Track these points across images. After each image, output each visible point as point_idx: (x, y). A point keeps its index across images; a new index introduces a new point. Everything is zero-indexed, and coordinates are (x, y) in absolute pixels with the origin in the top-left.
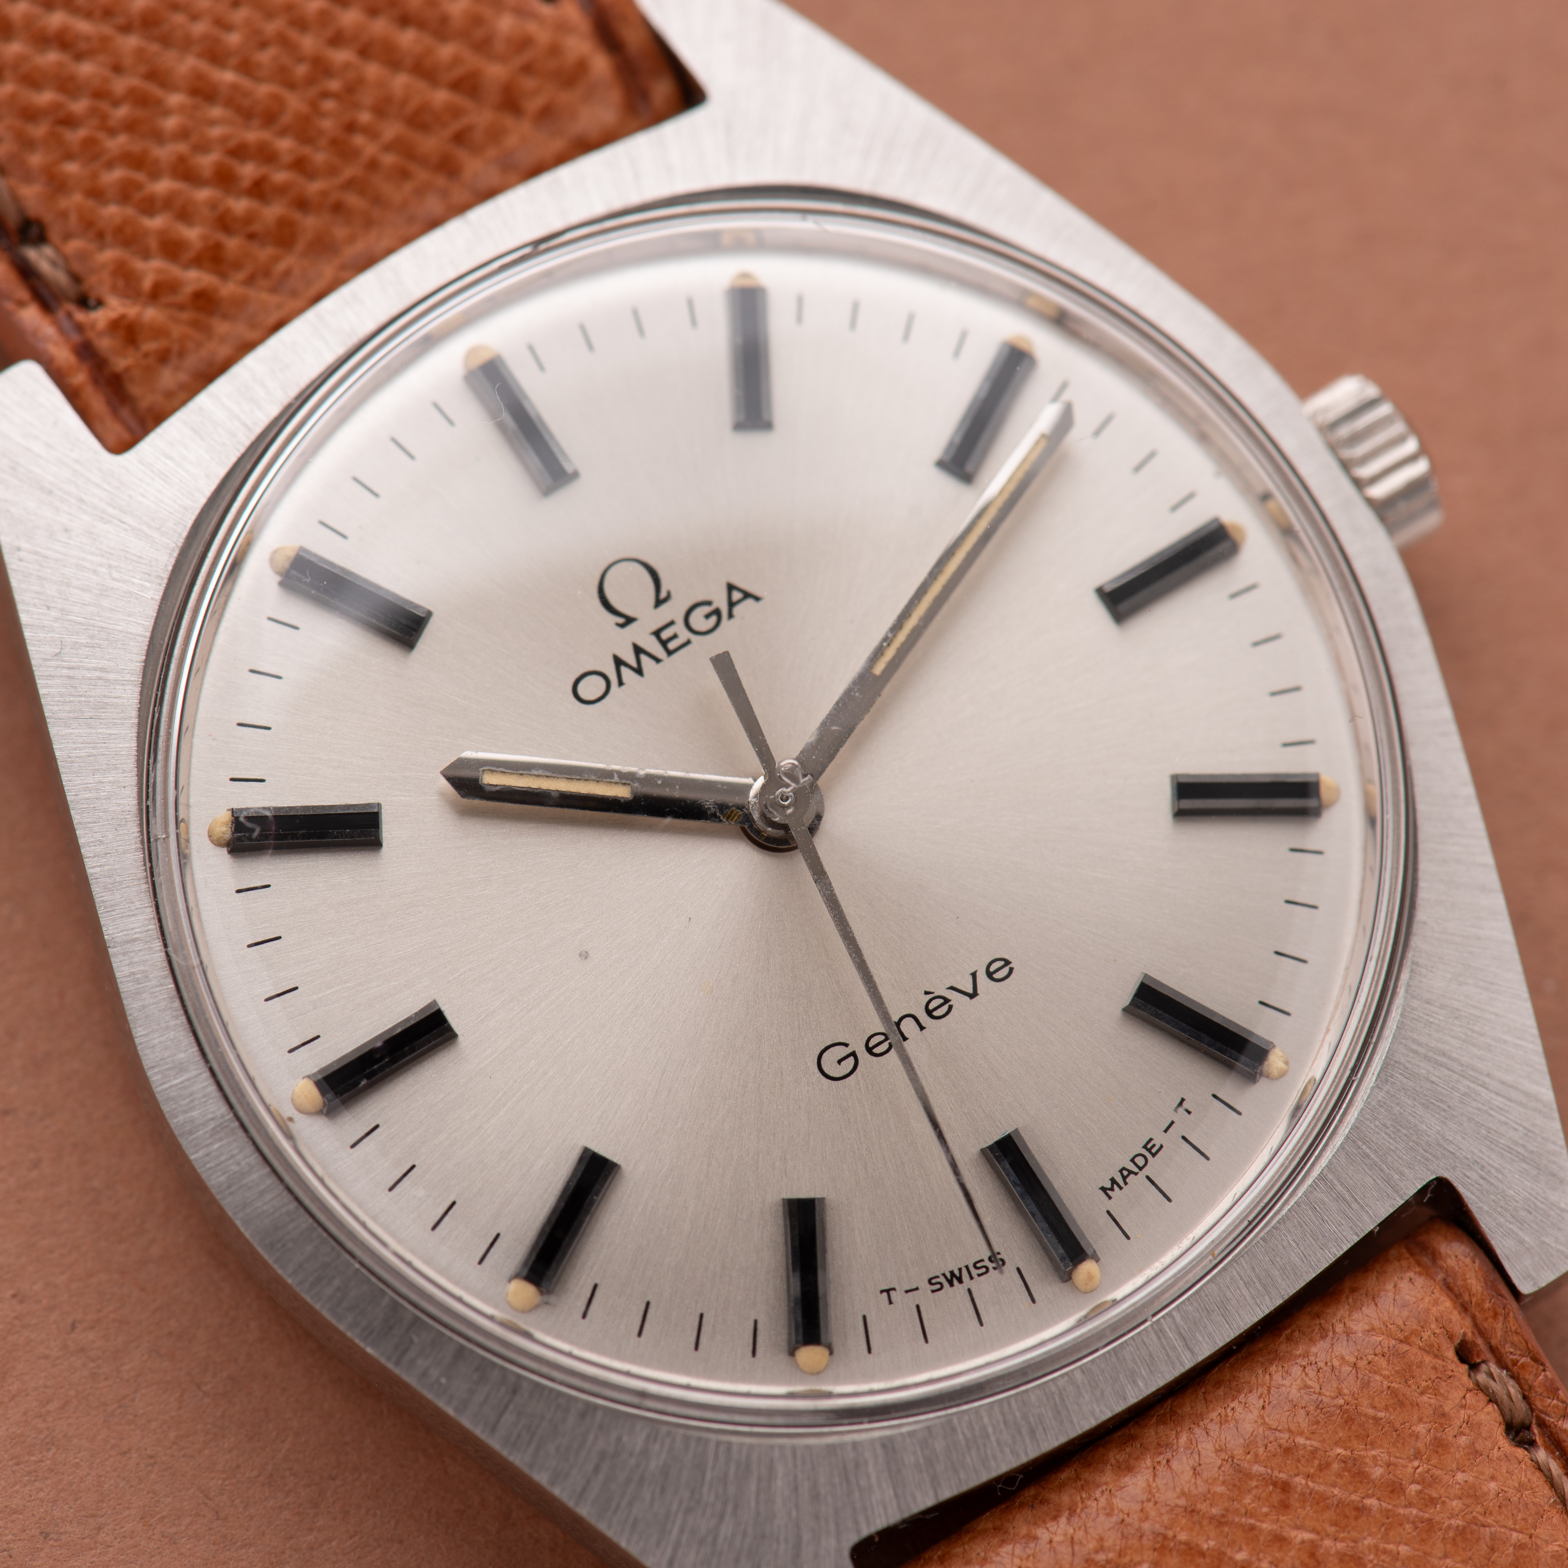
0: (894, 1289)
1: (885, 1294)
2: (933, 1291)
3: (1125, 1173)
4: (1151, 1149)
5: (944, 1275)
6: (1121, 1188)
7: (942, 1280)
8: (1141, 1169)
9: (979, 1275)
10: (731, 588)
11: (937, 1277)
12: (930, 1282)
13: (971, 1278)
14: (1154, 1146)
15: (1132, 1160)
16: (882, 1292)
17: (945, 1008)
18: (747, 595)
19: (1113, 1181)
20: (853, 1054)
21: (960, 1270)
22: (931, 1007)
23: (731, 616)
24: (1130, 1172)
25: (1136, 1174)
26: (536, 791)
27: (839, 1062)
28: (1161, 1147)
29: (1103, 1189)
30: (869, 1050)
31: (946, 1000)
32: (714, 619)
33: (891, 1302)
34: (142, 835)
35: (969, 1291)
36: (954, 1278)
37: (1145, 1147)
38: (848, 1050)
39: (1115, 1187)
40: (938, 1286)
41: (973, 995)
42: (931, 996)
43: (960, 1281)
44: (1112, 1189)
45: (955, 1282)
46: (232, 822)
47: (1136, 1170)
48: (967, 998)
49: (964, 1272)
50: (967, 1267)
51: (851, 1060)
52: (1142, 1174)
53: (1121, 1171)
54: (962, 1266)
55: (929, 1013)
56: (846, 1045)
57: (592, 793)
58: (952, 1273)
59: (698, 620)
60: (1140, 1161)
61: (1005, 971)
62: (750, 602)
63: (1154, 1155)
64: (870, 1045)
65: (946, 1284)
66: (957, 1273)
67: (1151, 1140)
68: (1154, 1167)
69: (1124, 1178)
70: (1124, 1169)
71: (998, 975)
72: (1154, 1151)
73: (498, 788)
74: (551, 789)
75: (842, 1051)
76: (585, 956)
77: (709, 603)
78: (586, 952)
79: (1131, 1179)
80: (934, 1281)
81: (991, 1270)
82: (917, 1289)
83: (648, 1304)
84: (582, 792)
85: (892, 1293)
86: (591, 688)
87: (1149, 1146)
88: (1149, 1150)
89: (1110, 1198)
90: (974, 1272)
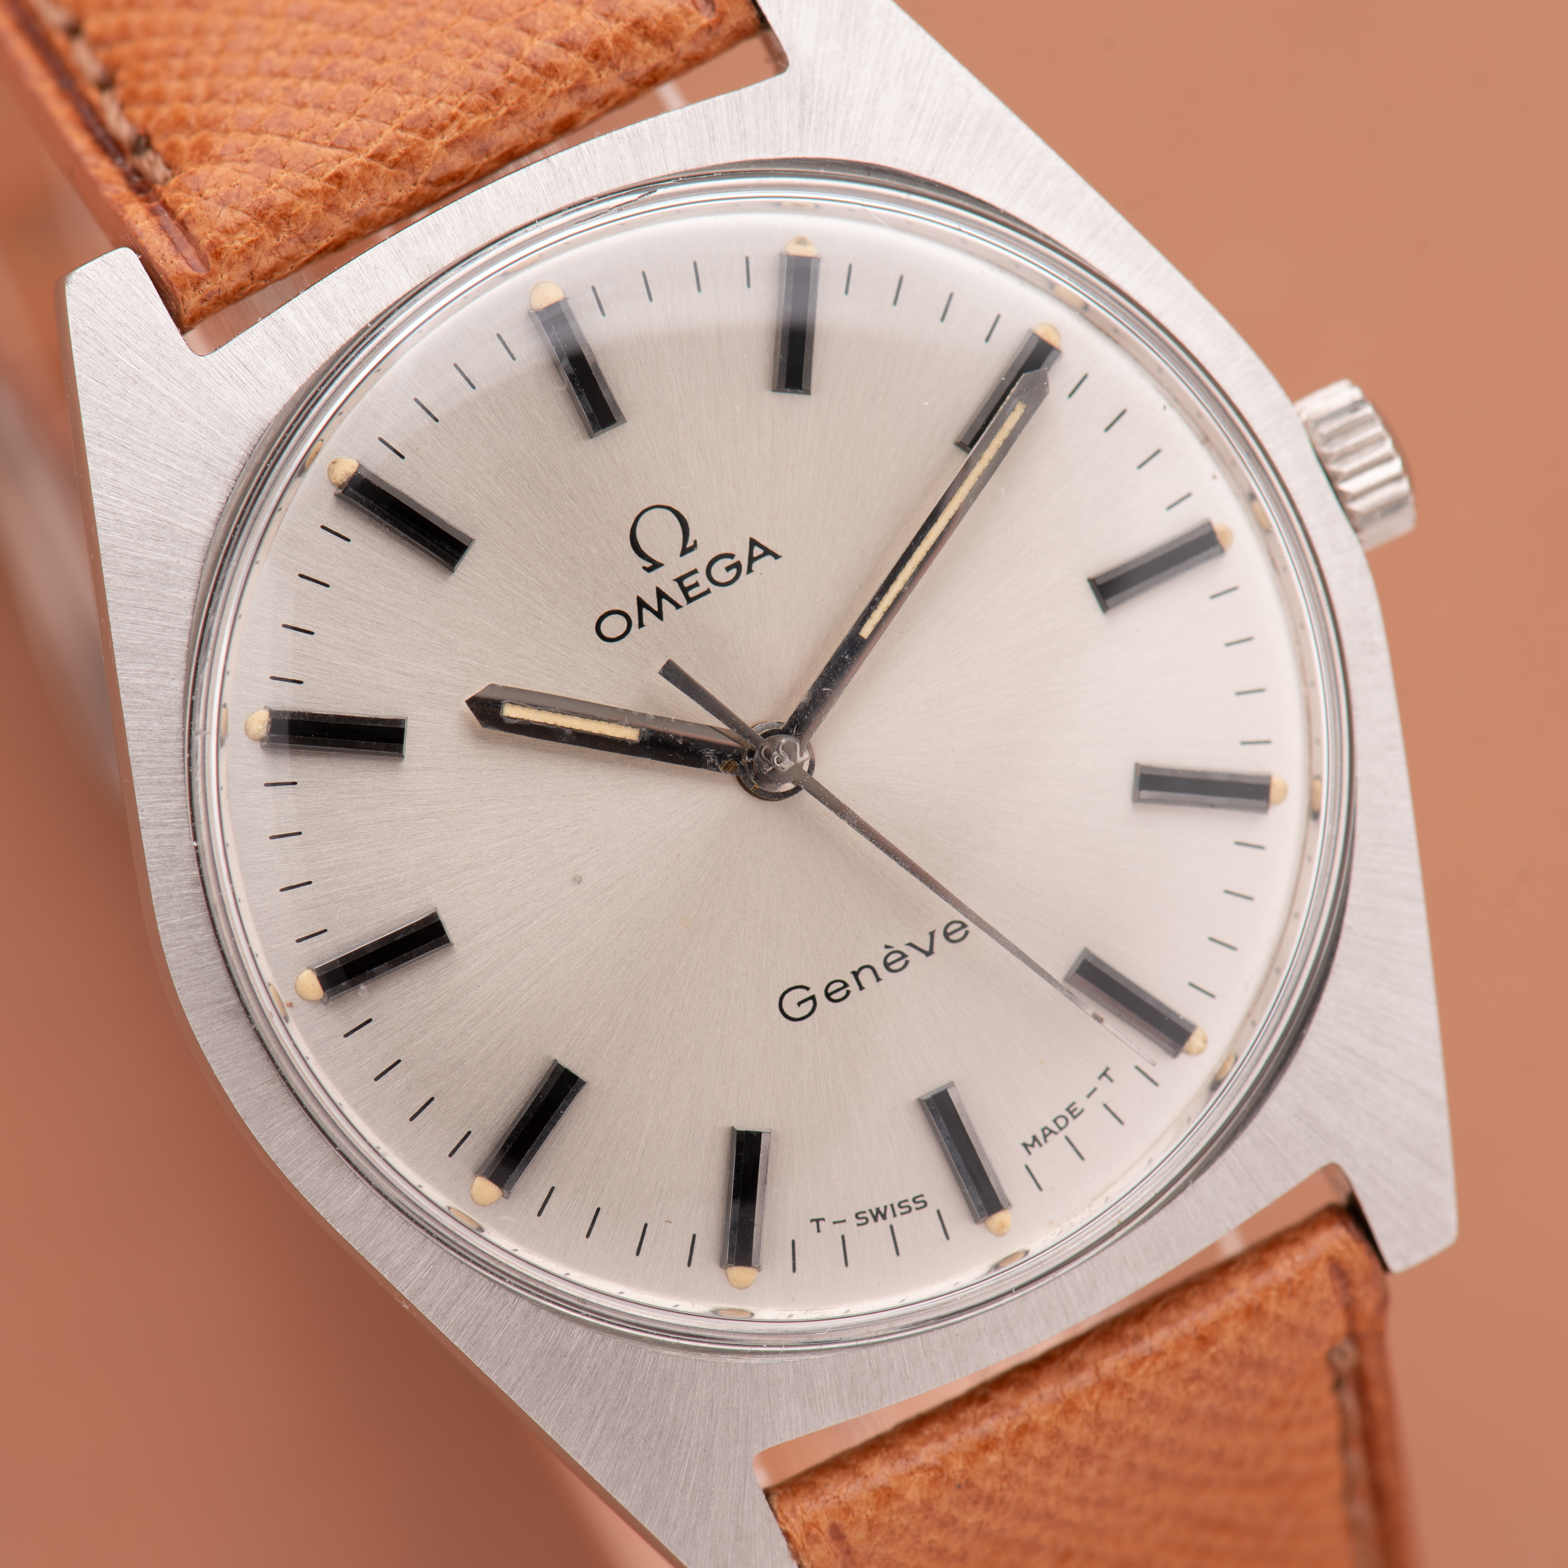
0: (823, 1219)
1: (815, 1223)
2: (859, 1225)
3: (1047, 1132)
4: (1073, 1112)
5: (871, 1211)
6: (1040, 1145)
7: (868, 1215)
8: (1061, 1129)
9: (902, 1214)
10: (753, 543)
11: (864, 1212)
12: (857, 1216)
13: (895, 1215)
14: (1076, 1109)
15: (1055, 1121)
16: (812, 1221)
17: (902, 963)
18: (767, 552)
19: (1035, 1138)
20: (813, 998)
21: (886, 1207)
22: (889, 960)
23: (750, 570)
24: (1051, 1132)
25: (1056, 1133)
26: (551, 727)
27: (799, 1004)
28: (1082, 1111)
29: (1025, 1145)
30: (828, 995)
31: (904, 956)
32: (734, 572)
33: (819, 1231)
34: (184, 727)
35: (891, 1227)
36: (879, 1214)
37: (1068, 1109)
38: (807, 994)
39: (1036, 1144)
40: (864, 1221)
41: (929, 953)
42: (890, 950)
43: (884, 1217)
44: (1032, 1146)
45: (880, 1218)
46: (269, 723)
47: (1055, 1129)
48: (923, 955)
49: (889, 1209)
50: (892, 1206)
51: (811, 1003)
52: (1062, 1134)
53: (1043, 1130)
54: (888, 1204)
55: (887, 966)
56: (807, 989)
57: (603, 733)
58: (878, 1210)
59: (720, 572)
60: (1061, 1122)
61: (961, 933)
62: (769, 558)
63: (1075, 1117)
64: (830, 991)
65: (871, 1219)
66: (882, 1210)
67: (1073, 1104)
68: (1074, 1129)
69: (1045, 1136)
70: (1046, 1128)
71: (954, 937)
72: (1075, 1113)
73: (516, 721)
74: (566, 726)
75: (802, 994)
76: (578, 880)
77: (731, 556)
78: (580, 877)
79: (1051, 1138)
80: (860, 1216)
81: (914, 1210)
82: (844, 1221)
83: (598, 1210)
84: (594, 732)
85: (821, 1222)
86: (614, 626)
87: (1072, 1109)
88: (1071, 1113)
89: (1029, 1153)
90: (898, 1211)
